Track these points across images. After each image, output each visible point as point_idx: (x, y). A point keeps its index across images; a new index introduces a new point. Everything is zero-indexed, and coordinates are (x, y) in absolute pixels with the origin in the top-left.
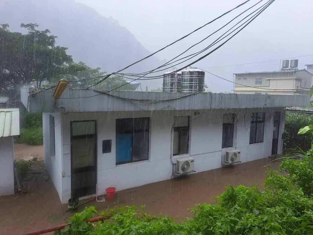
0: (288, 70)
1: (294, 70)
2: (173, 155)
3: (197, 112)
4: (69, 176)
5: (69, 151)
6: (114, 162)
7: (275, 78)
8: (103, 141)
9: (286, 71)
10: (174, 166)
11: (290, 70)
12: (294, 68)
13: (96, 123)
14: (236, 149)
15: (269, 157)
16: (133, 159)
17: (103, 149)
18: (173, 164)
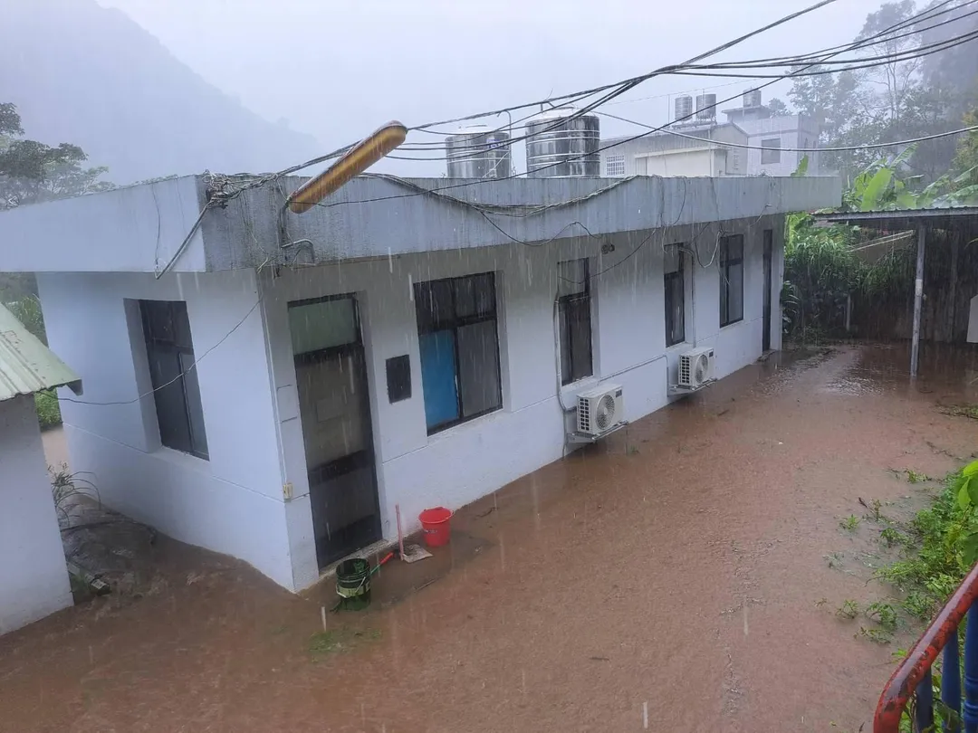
0: (689, 125)
1: (709, 123)
2: (563, 385)
3: (609, 244)
4: (305, 495)
5: (294, 409)
6: (423, 427)
7: (676, 151)
8: (387, 361)
9: (688, 129)
10: (569, 418)
11: (695, 125)
12: (708, 120)
13: (354, 302)
14: (695, 347)
15: (759, 360)
16: (466, 414)
17: (389, 389)
18: (565, 412)
